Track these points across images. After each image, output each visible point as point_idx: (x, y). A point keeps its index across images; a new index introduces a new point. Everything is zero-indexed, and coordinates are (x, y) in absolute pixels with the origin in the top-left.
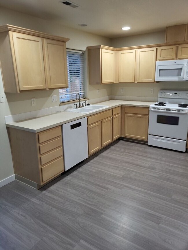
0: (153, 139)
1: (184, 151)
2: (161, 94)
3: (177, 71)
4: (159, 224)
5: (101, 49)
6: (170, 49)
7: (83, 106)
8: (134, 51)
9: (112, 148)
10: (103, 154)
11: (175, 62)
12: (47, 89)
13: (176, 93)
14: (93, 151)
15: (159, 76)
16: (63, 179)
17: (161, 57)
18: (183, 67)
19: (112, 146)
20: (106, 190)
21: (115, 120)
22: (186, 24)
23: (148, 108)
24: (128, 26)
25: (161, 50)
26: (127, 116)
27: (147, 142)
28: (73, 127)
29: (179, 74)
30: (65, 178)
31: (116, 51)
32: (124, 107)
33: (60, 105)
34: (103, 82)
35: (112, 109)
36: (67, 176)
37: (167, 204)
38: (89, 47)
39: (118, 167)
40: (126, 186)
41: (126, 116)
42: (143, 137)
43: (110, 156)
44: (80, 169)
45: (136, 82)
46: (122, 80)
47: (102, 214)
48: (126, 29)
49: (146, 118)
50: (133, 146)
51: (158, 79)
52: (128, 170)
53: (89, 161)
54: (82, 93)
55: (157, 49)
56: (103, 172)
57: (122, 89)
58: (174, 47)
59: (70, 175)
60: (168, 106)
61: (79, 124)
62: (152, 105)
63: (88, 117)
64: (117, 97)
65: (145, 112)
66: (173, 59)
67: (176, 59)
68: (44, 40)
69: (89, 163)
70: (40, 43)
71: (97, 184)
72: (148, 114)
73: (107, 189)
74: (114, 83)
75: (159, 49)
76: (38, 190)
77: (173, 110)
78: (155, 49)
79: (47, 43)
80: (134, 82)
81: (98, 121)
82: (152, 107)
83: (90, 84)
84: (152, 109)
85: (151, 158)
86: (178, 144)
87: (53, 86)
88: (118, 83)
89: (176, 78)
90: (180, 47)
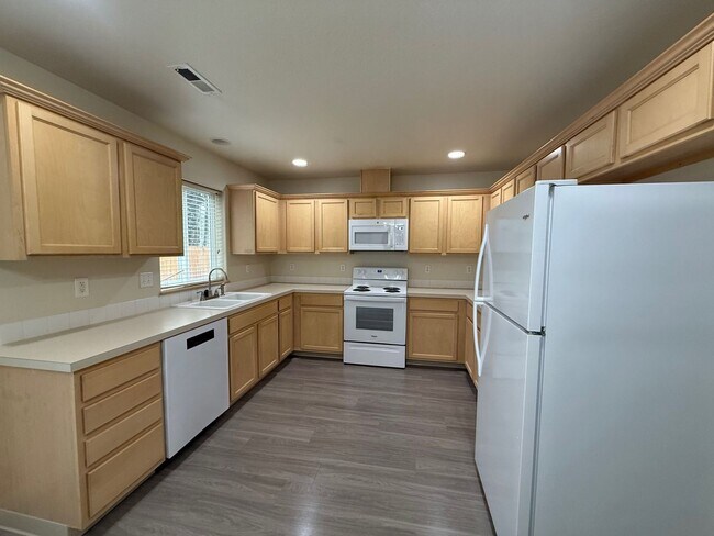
1: (404, 367)
2: (358, 272)
3: (381, 235)
5: (254, 191)
6: (369, 202)
7: (216, 296)
8: (312, 201)
9: (279, 375)
10: (262, 393)
11: (378, 223)
12: (126, 256)
13: (380, 272)
14: (240, 391)
15: (355, 243)
16: (163, 484)
17: (355, 213)
18: (389, 229)
21: (283, 320)
22: (388, 169)
23: (342, 295)
24: (304, 159)
25: (355, 203)
26: (305, 312)
27: (343, 356)
28: (192, 343)
29: (385, 241)
30: (168, 479)
31: (281, 199)
32: (298, 294)
33: (161, 294)
34: (258, 251)
35: (278, 300)
36: (175, 471)
39: (298, 419)
40: (321, 465)
41: (302, 312)
42: (334, 348)
43: (278, 395)
44: (210, 443)
45: (317, 252)
46: (292, 249)
49: (338, 313)
51: (353, 247)
52: (320, 422)
53: (231, 417)
55: (348, 201)
57: (291, 264)
58: (374, 200)
59: (182, 466)
61: (209, 335)
63: (230, 316)
64: (281, 278)
65: (337, 302)
66: (373, 218)
67: (378, 218)
68: (125, 144)
69: (231, 421)
70: (110, 149)
71: (256, 477)
72: (341, 305)
73: (282, 484)
74: (278, 253)
75: (352, 201)
78: (345, 201)
79: (133, 153)
80: (313, 253)
81: (251, 325)
85: (355, 386)
87: (143, 248)
88: (285, 253)
89: (380, 247)
90: (382, 200)
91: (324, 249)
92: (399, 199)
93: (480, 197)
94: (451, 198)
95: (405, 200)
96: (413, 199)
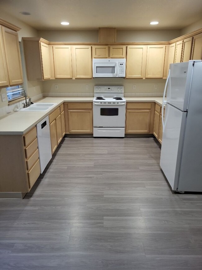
0: (98, 131)
1: (124, 137)
2: (97, 89)
3: (111, 68)
4: (145, 187)
5: (40, 42)
6: (104, 48)
7: (29, 105)
11: (109, 61)
12: (9, 86)
13: (110, 88)
15: (96, 73)
17: (96, 55)
18: (116, 65)
19: (62, 144)
20: (91, 179)
22: (115, 28)
23: (91, 103)
24: (68, 21)
25: (96, 48)
26: (71, 112)
27: (92, 135)
29: (113, 72)
30: (42, 181)
31: (49, 44)
32: (67, 103)
33: (9, 105)
34: (44, 78)
36: (43, 179)
37: (140, 174)
38: (24, 38)
39: (84, 160)
40: (103, 172)
41: (69, 113)
42: (88, 131)
45: (74, 78)
46: (58, 76)
47: (103, 195)
48: (65, 24)
49: (90, 112)
50: (81, 140)
51: (95, 75)
52: (95, 160)
54: (20, 90)
55: (91, 47)
56: (75, 167)
57: (56, 85)
58: (107, 47)
60: (107, 100)
62: (94, 99)
63: (49, 115)
64: (50, 94)
65: (89, 106)
66: (106, 58)
67: (109, 58)
68: (3, 27)
72: (91, 108)
73: (91, 177)
74: (51, 79)
75: (94, 47)
76: (23, 199)
77: (108, 103)
78: (90, 47)
80: (71, 79)
82: (95, 102)
83: (28, 80)
84: (95, 103)
86: (119, 131)
88: (54, 79)
89: (110, 75)
90: (111, 47)
91: (78, 76)
92: (121, 46)
93: (164, 46)
94: (149, 46)
95: (124, 47)
96: (129, 47)
